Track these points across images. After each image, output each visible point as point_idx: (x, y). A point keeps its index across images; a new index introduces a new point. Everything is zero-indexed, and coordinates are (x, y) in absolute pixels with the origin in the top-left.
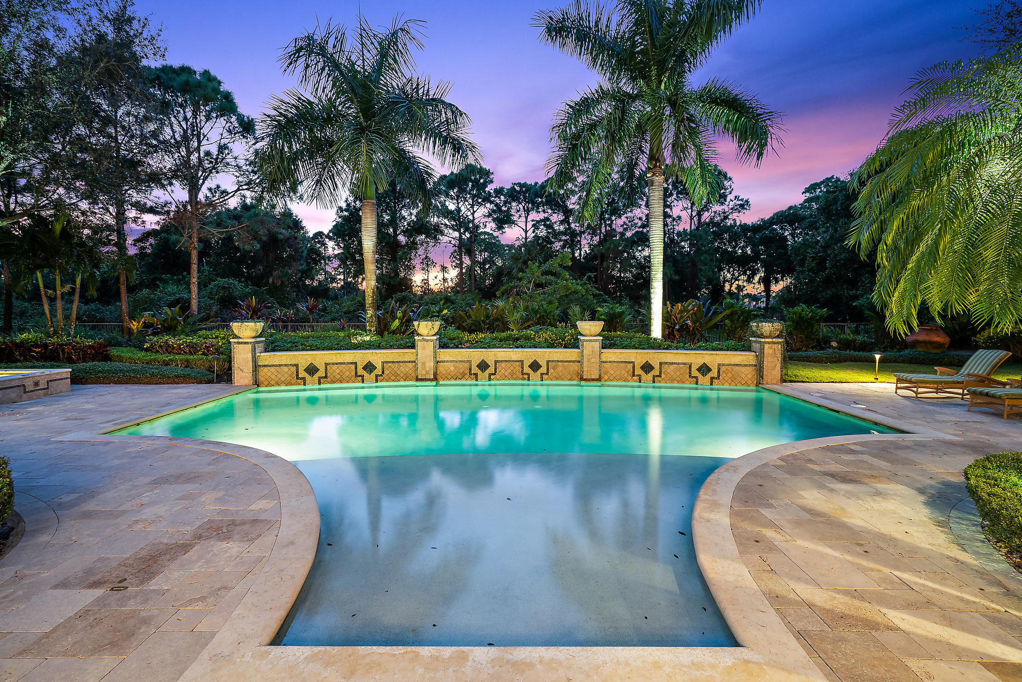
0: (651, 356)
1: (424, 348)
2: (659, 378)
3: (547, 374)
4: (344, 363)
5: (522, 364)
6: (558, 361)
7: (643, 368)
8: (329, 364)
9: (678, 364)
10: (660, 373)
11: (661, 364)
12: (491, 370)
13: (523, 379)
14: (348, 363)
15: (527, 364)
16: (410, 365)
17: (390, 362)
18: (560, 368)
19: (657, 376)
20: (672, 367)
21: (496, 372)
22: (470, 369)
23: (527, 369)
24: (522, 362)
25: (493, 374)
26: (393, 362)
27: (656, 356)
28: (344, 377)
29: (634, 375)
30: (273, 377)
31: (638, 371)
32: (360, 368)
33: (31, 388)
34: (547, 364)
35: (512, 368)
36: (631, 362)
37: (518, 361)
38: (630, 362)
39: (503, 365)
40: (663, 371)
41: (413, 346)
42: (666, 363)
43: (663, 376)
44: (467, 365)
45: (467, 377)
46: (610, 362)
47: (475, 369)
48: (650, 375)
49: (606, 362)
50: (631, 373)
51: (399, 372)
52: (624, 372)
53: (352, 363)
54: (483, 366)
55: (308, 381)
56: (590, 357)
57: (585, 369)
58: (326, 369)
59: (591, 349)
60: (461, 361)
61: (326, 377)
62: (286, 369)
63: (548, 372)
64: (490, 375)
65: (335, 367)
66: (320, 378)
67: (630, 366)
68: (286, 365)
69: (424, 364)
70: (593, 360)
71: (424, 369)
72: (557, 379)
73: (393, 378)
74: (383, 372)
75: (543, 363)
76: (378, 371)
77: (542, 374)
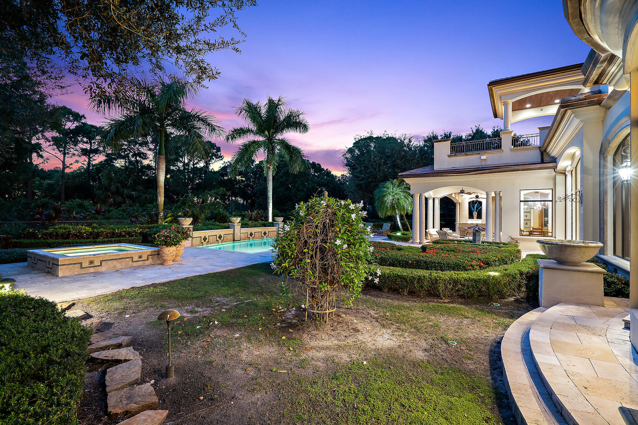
1: (237, 228)
17: (226, 235)
28: (213, 241)
32: (218, 237)
51: (228, 238)
53: (215, 235)
55: (204, 244)
58: (209, 238)
66: (207, 242)
68: (198, 237)
69: (237, 234)
73: (226, 241)
74: (224, 239)
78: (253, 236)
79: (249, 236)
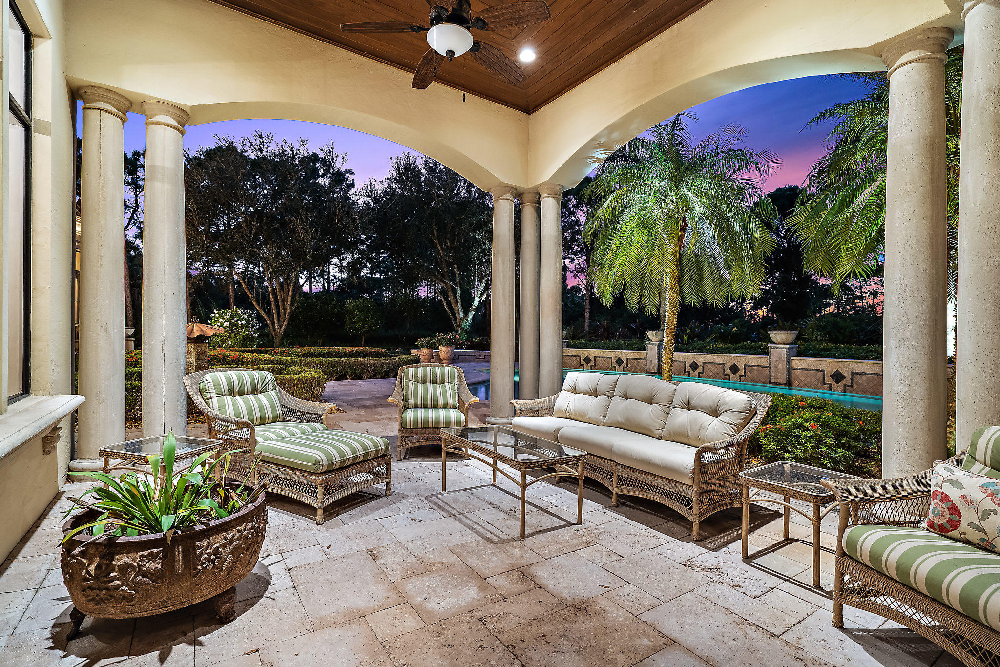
0: (842, 365)
1: (651, 350)
2: (850, 388)
3: (744, 376)
4: (605, 358)
5: (724, 366)
6: (753, 366)
7: (832, 376)
8: (597, 357)
9: (871, 374)
10: (852, 383)
11: (852, 373)
12: (700, 369)
13: (725, 379)
14: (608, 358)
15: (727, 367)
16: (644, 362)
17: (632, 359)
18: (755, 372)
19: (849, 386)
20: (864, 378)
21: (703, 371)
22: (685, 368)
23: (728, 371)
24: (724, 364)
25: (701, 373)
26: (634, 359)
27: (847, 365)
28: (605, 366)
29: (824, 383)
30: (568, 363)
31: (829, 380)
32: (614, 361)
33: (478, 357)
34: (745, 367)
35: (716, 369)
36: (821, 370)
37: (721, 364)
38: (819, 370)
39: (709, 366)
40: (855, 381)
41: (645, 349)
42: (858, 373)
43: (855, 386)
44: (682, 364)
45: (682, 373)
46: (800, 369)
47: (688, 369)
48: (841, 385)
49: (797, 369)
50: (821, 380)
51: (637, 367)
52: (814, 379)
53: (609, 358)
54: (694, 366)
55: (585, 367)
56: (777, 363)
57: (772, 373)
58: (595, 360)
59: (778, 355)
60: (678, 361)
61: (595, 365)
62: (574, 358)
63: (745, 375)
64: (699, 373)
65: (600, 359)
66: (592, 366)
67: (820, 374)
68: (575, 356)
69: (651, 361)
70: (780, 366)
71: (651, 365)
72: (753, 381)
73: (633, 370)
74: (627, 366)
75: (741, 367)
76: (624, 364)
77: (740, 376)
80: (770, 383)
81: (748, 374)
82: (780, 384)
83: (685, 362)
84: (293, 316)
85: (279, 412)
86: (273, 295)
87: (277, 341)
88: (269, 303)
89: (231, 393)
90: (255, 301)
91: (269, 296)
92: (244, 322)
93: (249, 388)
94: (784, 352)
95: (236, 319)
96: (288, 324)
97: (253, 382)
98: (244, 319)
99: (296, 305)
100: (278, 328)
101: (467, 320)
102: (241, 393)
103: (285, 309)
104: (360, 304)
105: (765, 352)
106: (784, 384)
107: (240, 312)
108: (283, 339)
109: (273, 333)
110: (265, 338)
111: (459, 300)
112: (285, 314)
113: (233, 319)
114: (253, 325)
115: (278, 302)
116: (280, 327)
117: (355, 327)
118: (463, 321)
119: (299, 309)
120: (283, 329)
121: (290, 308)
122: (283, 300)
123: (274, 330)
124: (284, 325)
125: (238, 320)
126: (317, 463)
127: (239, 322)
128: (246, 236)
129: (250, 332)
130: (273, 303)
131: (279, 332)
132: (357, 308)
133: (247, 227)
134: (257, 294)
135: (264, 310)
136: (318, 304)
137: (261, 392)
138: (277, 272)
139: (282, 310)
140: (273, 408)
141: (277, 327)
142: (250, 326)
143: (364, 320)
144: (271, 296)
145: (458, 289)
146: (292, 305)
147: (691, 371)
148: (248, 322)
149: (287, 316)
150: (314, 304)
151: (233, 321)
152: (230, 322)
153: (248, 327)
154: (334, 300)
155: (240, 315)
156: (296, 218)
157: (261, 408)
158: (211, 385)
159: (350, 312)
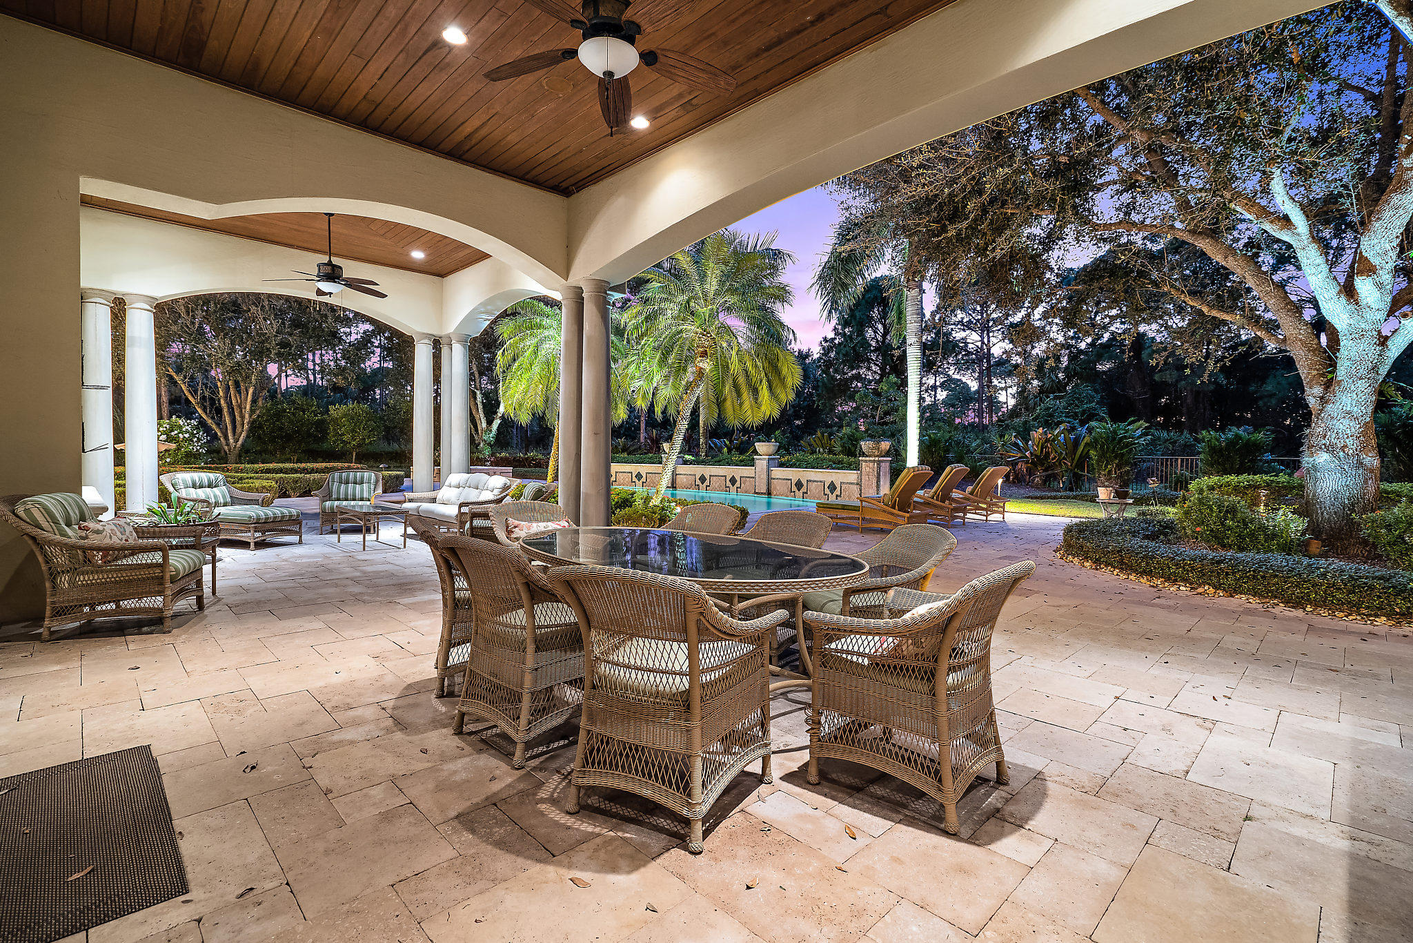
0: (802, 474)
2: (806, 495)
5: (726, 479)
6: (746, 477)
7: (795, 485)
9: (818, 482)
10: (807, 490)
11: (808, 481)
13: (726, 491)
15: (729, 479)
17: (650, 473)
18: (747, 483)
19: (805, 493)
20: (814, 485)
21: (710, 484)
22: (695, 481)
23: (728, 483)
24: (727, 477)
25: (709, 486)
26: (652, 473)
27: (806, 474)
29: (790, 491)
31: (793, 488)
32: (634, 476)
34: (740, 479)
35: (719, 482)
36: (789, 480)
37: (725, 476)
39: (714, 478)
40: (809, 488)
41: (662, 462)
42: (811, 481)
43: (809, 493)
44: (693, 478)
45: (693, 487)
46: (777, 479)
48: (801, 492)
49: (774, 479)
50: (789, 488)
51: (655, 481)
52: (784, 488)
54: (703, 479)
56: (761, 474)
57: (757, 484)
59: (761, 466)
60: (690, 475)
63: (740, 486)
64: (706, 486)
67: (788, 483)
70: (762, 476)
72: (745, 492)
73: (652, 484)
74: (646, 480)
75: (738, 479)
76: (644, 479)
77: (737, 487)
78: (707, 483)
79: (698, 482)
80: (755, 493)
81: (743, 485)
82: (762, 493)
83: (695, 475)
84: (255, 427)
85: (229, 500)
86: (226, 400)
87: (232, 457)
88: (219, 411)
89: (194, 486)
90: (200, 407)
91: (219, 401)
92: (187, 436)
93: (207, 484)
94: (765, 463)
95: (176, 432)
96: (248, 437)
97: (209, 480)
98: (187, 432)
99: (258, 412)
100: (234, 441)
101: (491, 431)
102: (201, 487)
103: (243, 417)
104: (349, 410)
105: (751, 463)
106: (765, 494)
107: (182, 423)
108: (240, 456)
109: (226, 448)
110: (215, 455)
111: (480, 406)
112: (243, 424)
113: (172, 431)
114: (198, 438)
115: (233, 409)
116: (236, 441)
117: (341, 440)
118: (486, 432)
119: (262, 417)
120: (240, 443)
121: (250, 416)
122: (240, 406)
123: (228, 445)
124: (242, 437)
125: (179, 433)
126: (250, 517)
127: (180, 435)
128: (188, 327)
129: (195, 447)
130: (225, 410)
131: (235, 446)
132: (345, 415)
133: (188, 315)
134: (204, 398)
135: (213, 418)
136: (290, 409)
137: (215, 487)
138: (231, 373)
139: (238, 418)
140: (224, 497)
141: (231, 441)
142: (196, 439)
143: (353, 431)
144: (222, 402)
145: (478, 392)
146: (252, 411)
147: (700, 484)
148: (193, 435)
149: (246, 427)
150: (284, 411)
151: (173, 433)
152: (168, 435)
153: (193, 441)
154: (313, 405)
155: (180, 427)
156: (257, 306)
157: (215, 496)
158: (180, 481)
159: (335, 421)
